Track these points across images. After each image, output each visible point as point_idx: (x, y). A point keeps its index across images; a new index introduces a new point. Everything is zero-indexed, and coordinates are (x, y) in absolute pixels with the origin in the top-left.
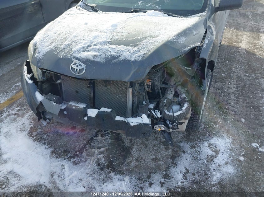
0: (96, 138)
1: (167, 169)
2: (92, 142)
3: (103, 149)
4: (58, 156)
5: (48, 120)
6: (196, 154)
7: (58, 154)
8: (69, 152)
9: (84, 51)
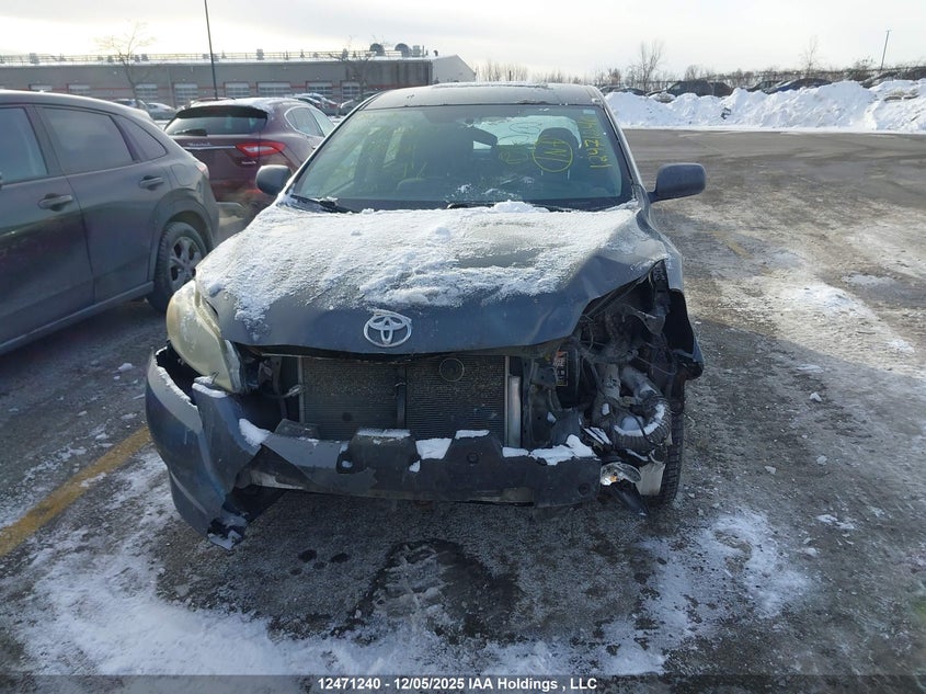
0: (393, 569)
1: (638, 606)
2: (389, 580)
3: (432, 592)
4: (298, 633)
5: (232, 533)
6: (695, 562)
7: (297, 629)
8: (328, 617)
9: (396, 287)
